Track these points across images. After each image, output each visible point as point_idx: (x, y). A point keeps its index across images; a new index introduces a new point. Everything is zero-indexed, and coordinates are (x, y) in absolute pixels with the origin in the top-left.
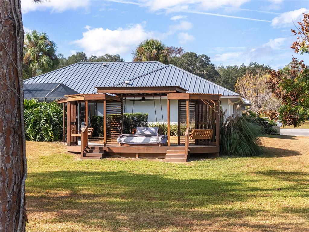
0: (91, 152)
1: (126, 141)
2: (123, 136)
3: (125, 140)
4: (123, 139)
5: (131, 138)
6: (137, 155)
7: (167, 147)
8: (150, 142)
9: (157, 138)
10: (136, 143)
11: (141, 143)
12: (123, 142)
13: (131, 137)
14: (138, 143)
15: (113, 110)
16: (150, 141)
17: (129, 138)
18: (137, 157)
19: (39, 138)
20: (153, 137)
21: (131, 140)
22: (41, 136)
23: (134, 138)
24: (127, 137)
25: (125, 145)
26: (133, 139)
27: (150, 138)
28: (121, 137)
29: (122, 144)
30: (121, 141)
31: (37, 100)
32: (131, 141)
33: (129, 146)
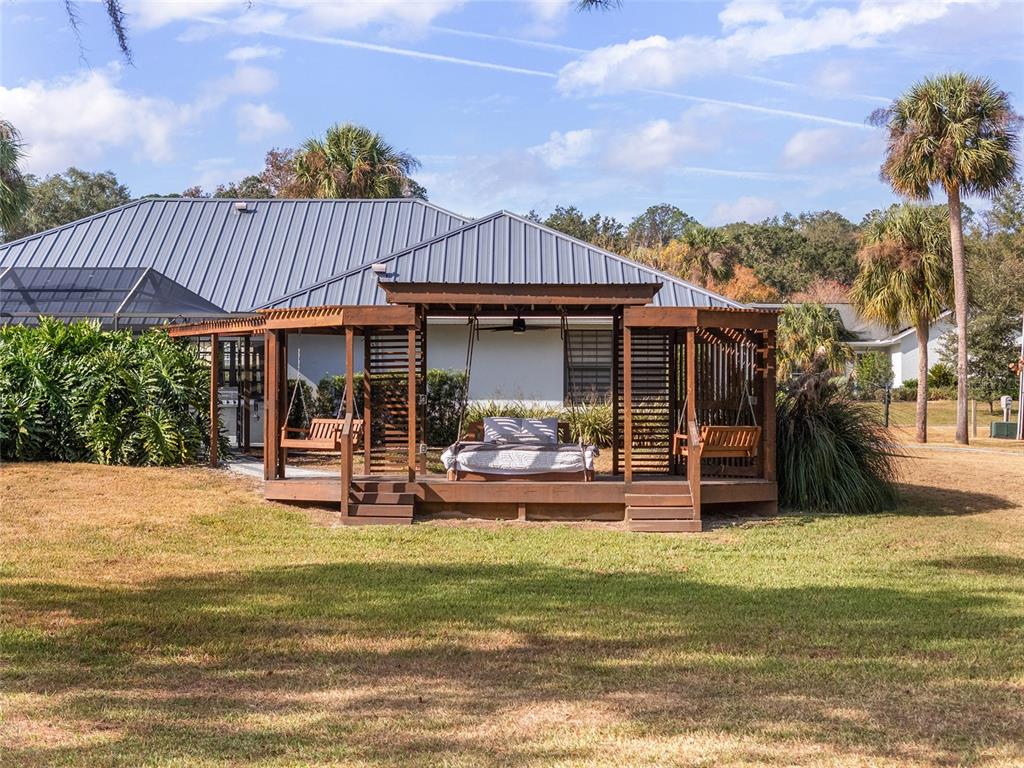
0: (370, 500)
1: (473, 463)
2: (463, 446)
3: (469, 460)
4: (462, 457)
5: (491, 453)
6: (522, 511)
7: (624, 483)
8: (556, 467)
9: (578, 453)
10: (506, 470)
11: (525, 470)
12: (464, 468)
13: (491, 450)
14: (514, 470)
15: (393, 360)
16: (553, 463)
17: (482, 453)
18: (522, 518)
19: (130, 453)
20: (563, 451)
21: (492, 459)
22: (134, 446)
23: (502, 453)
24: (475, 450)
25: (468, 477)
26: (497, 458)
27: (553, 453)
28: (456, 452)
29: (461, 475)
30: (456, 464)
31: (99, 325)
32: (491, 465)
33: (483, 479)
